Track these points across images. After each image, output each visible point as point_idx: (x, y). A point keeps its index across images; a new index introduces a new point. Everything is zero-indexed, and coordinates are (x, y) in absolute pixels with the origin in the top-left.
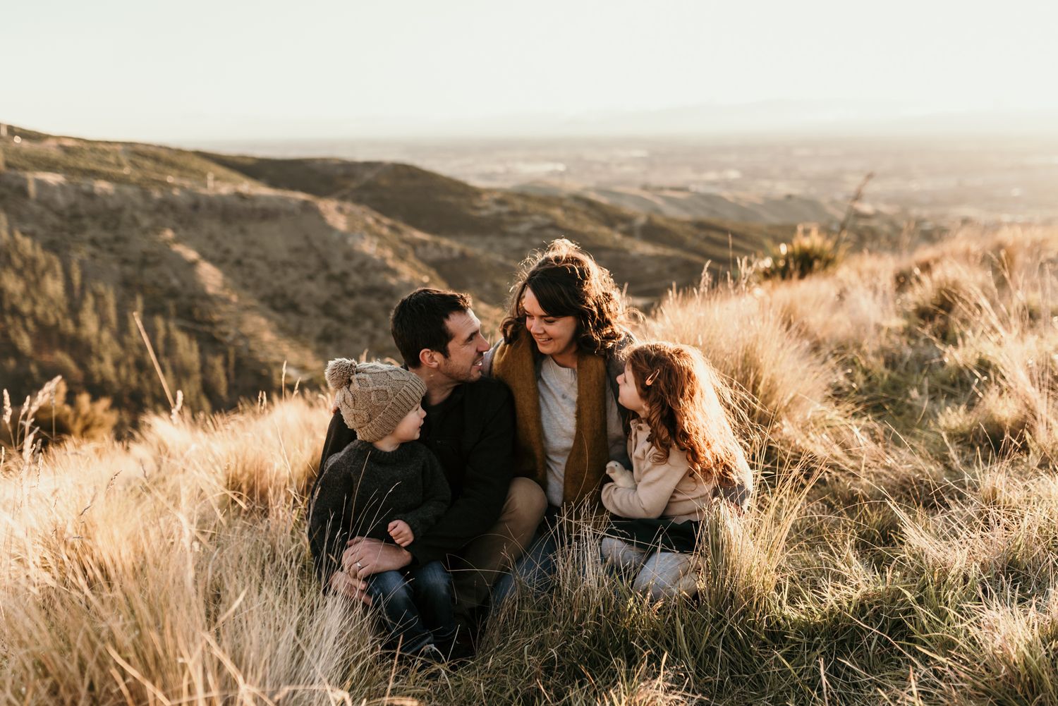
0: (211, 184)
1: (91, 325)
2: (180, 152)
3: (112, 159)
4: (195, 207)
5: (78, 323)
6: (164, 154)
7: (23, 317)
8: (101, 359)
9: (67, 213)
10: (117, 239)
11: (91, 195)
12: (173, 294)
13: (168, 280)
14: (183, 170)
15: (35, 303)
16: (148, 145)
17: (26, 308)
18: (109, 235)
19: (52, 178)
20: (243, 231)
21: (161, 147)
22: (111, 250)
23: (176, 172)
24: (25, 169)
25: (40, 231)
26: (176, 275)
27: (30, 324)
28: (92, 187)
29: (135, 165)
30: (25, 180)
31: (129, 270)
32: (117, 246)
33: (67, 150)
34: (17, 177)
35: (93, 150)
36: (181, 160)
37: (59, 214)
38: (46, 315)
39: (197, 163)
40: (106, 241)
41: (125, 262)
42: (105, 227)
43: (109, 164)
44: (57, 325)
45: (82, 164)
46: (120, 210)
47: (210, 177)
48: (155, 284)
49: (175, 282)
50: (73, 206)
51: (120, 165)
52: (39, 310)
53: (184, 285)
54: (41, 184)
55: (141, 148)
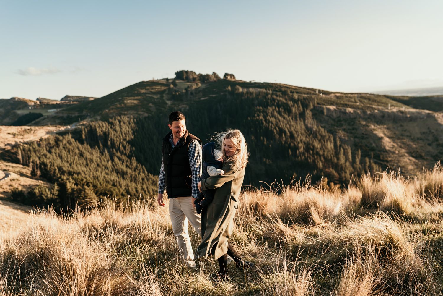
0: (389, 108)
1: (342, 160)
2: (378, 96)
3: (353, 100)
4: (383, 116)
5: (338, 159)
6: (372, 96)
7: (320, 156)
8: (346, 172)
9: (336, 120)
10: (353, 129)
11: (345, 113)
12: (373, 149)
13: (371, 144)
14: (379, 103)
15: (324, 151)
16: (366, 94)
17: (321, 153)
18: (350, 128)
19: (332, 108)
20: (401, 126)
21: (371, 94)
22: (351, 133)
23: (376, 104)
24: (324, 105)
25: (327, 126)
26: (374, 142)
27: (322, 159)
28: (345, 110)
29: (361, 101)
30: (323, 108)
31: (357, 140)
32: (353, 131)
33: (338, 97)
34: (320, 107)
35: (346, 97)
36: (378, 99)
37: (334, 120)
38: (328, 156)
39: (384, 100)
40: (349, 129)
41: (356, 137)
42: (349, 125)
43: (352, 102)
44: (331, 159)
45: (342, 102)
46: (355, 118)
47: (389, 105)
48: (366, 145)
49: (374, 145)
50: (338, 117)
51: (356, 102)
52: (325, 153)
53: (377, 146)
54: (328, 110)
55: (364, 95)
